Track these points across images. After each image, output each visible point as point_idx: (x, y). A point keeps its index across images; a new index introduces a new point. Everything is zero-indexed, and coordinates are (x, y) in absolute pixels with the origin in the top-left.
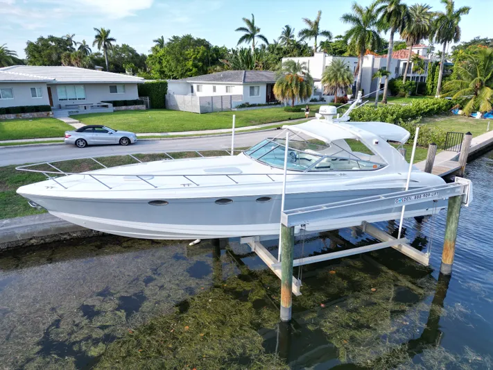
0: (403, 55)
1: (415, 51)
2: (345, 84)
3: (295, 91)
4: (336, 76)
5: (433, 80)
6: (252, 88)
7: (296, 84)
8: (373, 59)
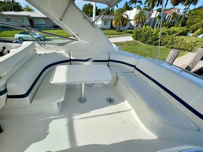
0: (169, 12)
1: (174, 11)
2: (142, 21)
3: (120, 22)
4: (139, 17)
5: (178, 23)
6: (105, 22)
7: (121, 19)
8: (157, 13)
